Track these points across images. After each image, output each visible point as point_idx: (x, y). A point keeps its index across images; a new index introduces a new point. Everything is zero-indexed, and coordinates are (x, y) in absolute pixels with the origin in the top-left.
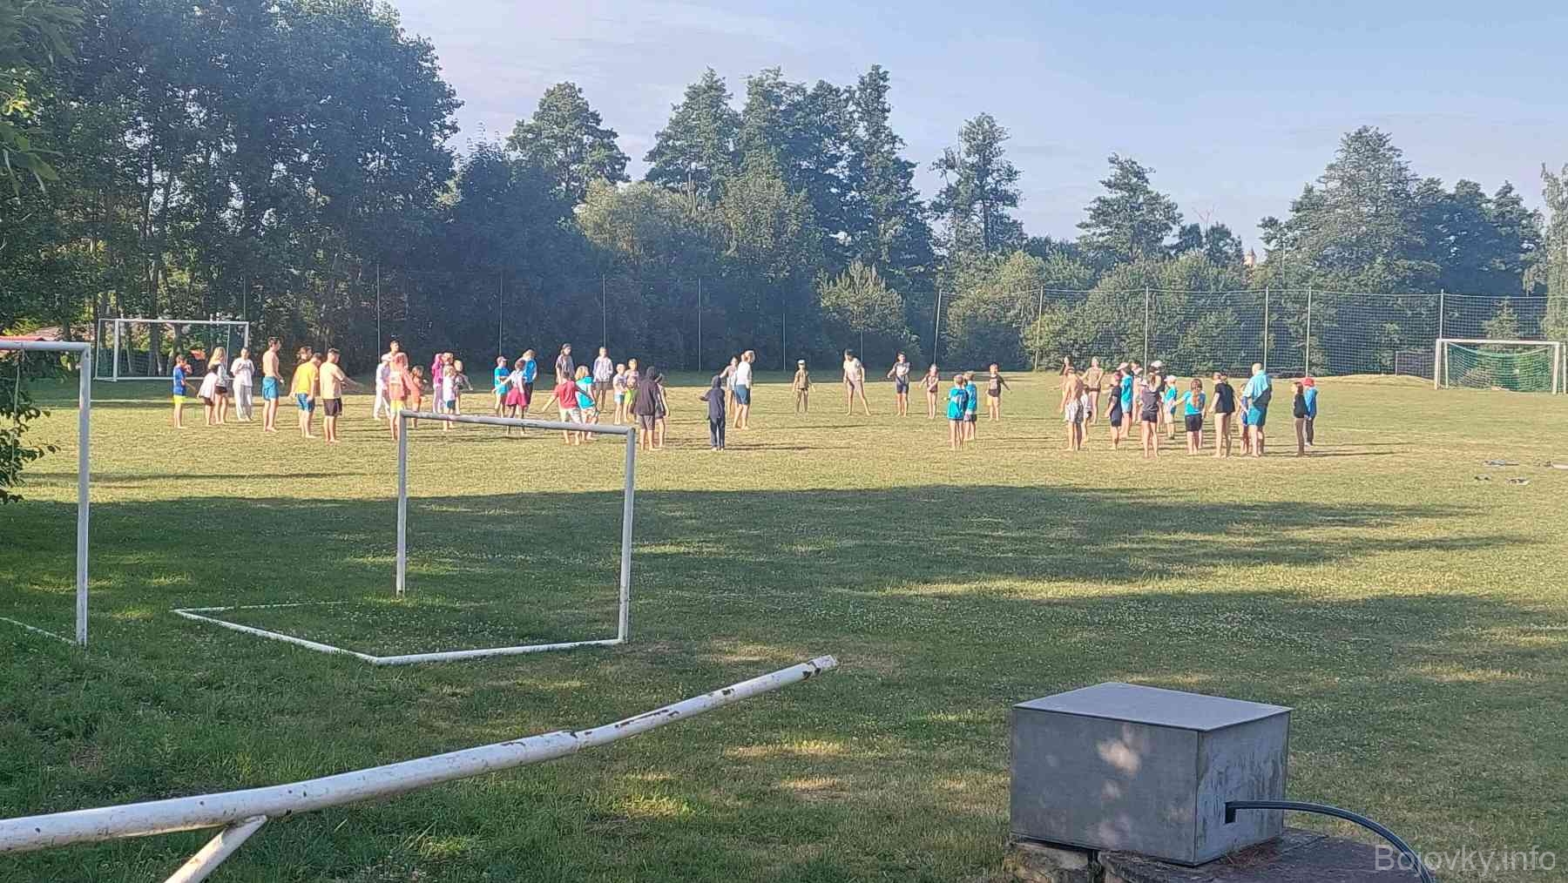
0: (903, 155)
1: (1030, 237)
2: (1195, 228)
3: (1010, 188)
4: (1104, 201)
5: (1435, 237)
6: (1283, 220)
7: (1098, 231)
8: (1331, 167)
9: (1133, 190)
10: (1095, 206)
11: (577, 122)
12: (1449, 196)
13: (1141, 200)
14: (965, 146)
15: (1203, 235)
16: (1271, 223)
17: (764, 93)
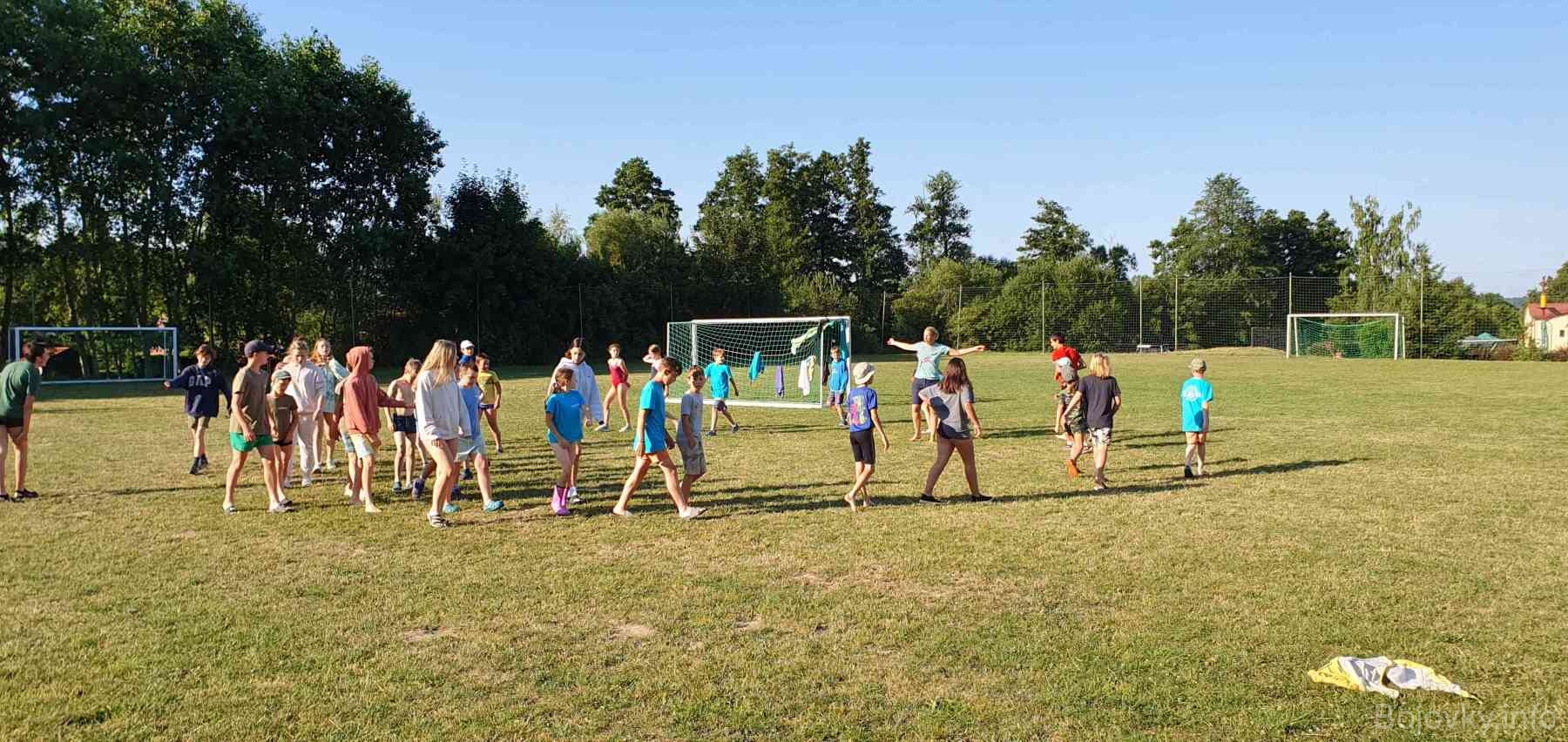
0: (882, 201)
1: (978, 255)
2: (1102, 249)
3: (964, 223)
4: (1034, 231)
5: (1274, 251)
7: (1032, 253)
8: (1198, 203)
9: (1055, 222)
10: (1028, 234)
11: (641, 184)
12: (1283, 222)
13: (1061, 229)
14: (930, 195)
15: (1108, 253)
16: (1156, 244)
17: (781, 161)
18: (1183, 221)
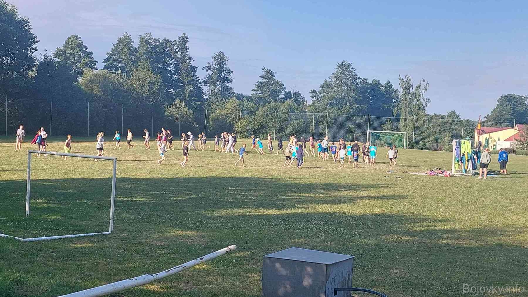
0: (193, 64)
1: (236, 93)
2: (290, 92)
3: (229, 77)
4: (260, 82)
5: (365, 97)
6: (317, 91)
7: (258, 92)
8: (333, 74)
9: (270, 79)
10: (257, 84)
11: (79, 49)
12: (370, 84)
13: (272, 82)
14: (214, 62)
15: (292, 94)
16: (313, 91)
17: (145, 41)
18: (326, 81)
